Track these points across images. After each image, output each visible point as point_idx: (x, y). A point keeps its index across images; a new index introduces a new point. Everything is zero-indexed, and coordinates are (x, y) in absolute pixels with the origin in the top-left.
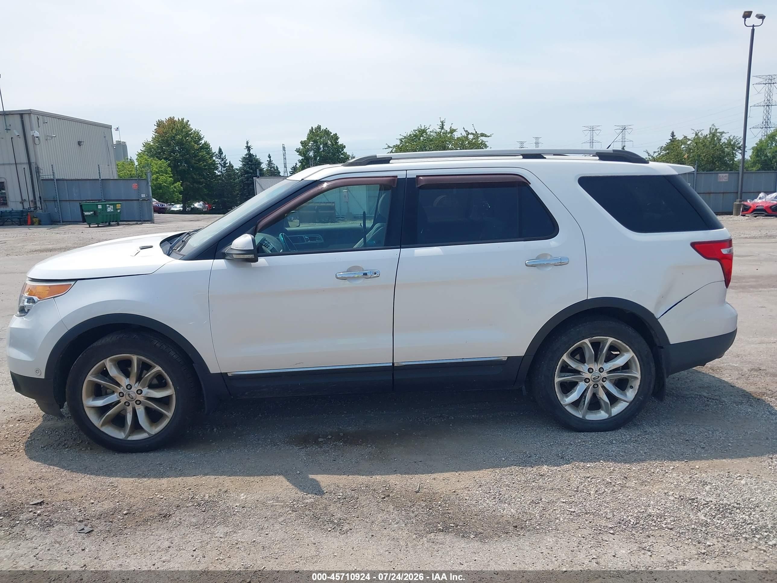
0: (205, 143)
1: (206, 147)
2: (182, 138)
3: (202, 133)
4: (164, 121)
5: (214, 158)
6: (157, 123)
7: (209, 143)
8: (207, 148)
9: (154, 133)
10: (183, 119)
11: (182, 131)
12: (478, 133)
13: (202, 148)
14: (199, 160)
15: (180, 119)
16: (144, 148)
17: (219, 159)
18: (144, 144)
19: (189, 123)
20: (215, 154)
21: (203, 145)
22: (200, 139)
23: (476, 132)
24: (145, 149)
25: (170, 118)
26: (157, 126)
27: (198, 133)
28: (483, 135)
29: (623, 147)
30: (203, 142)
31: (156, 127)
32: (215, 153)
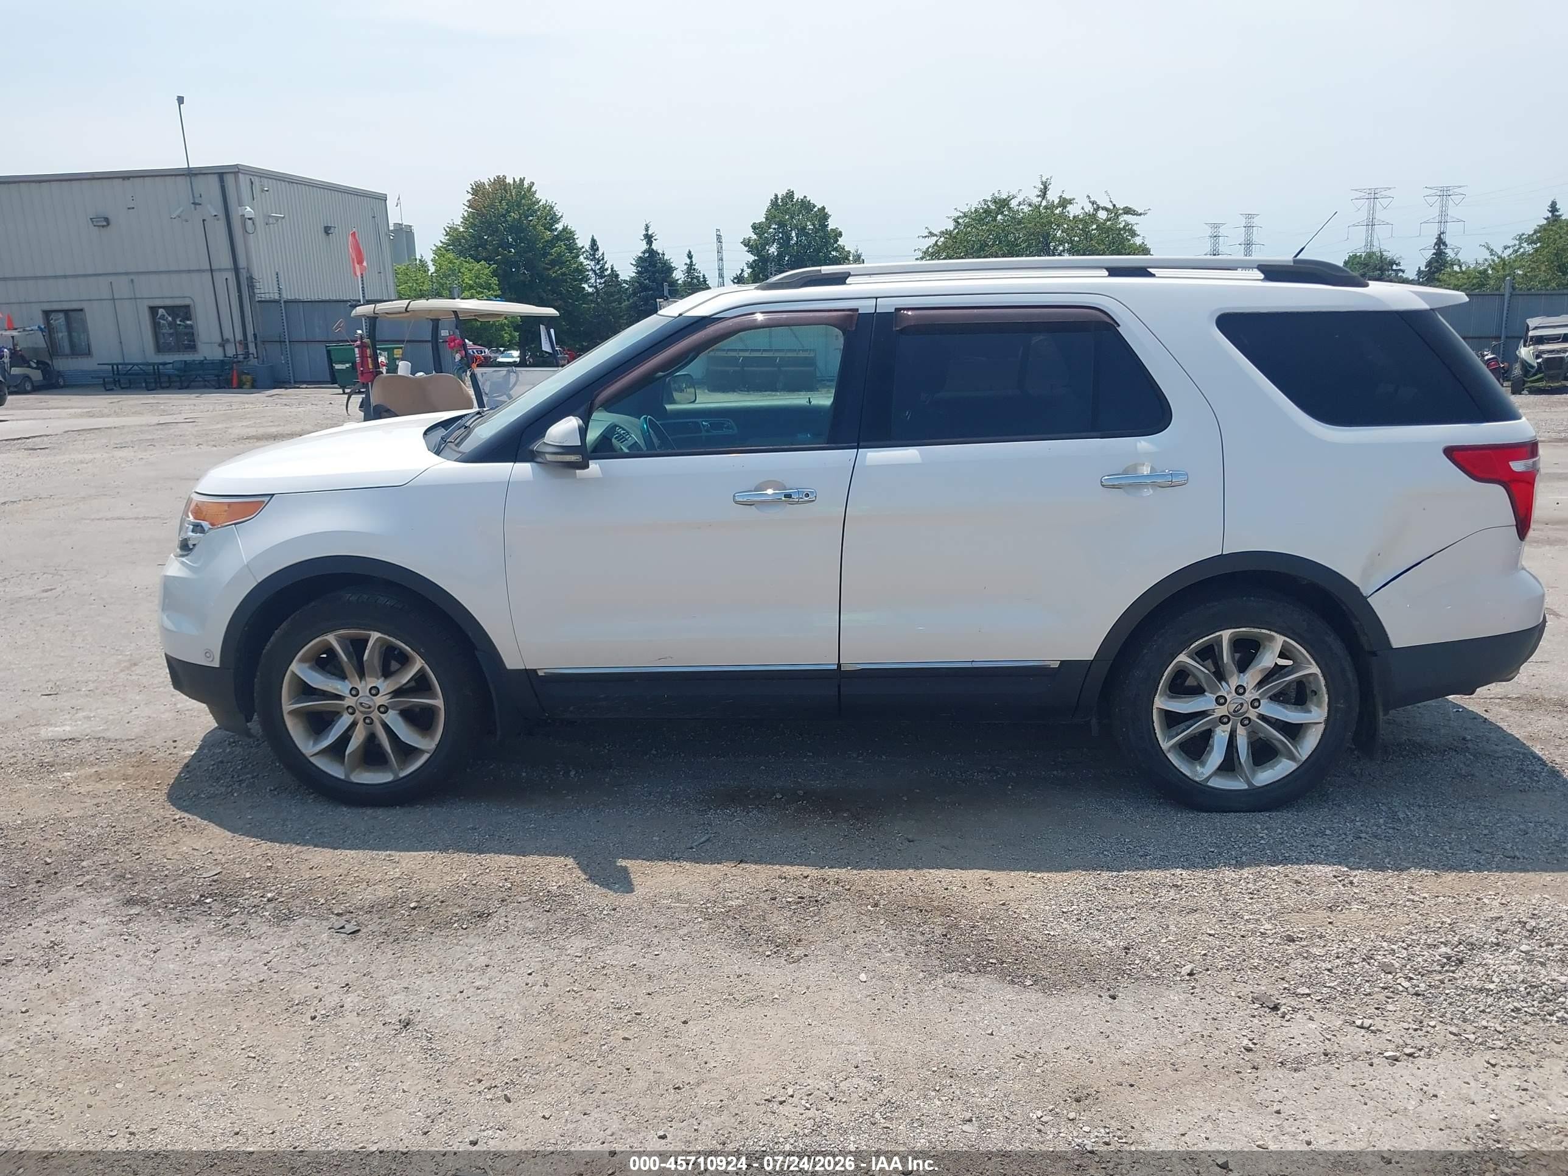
0: (565, 229)
1: (567, 236)
2: (520, 218)
3: (559, 210)
4: (486, 183)
5: (581, 258)
6: (472, 189)
7: (573, 229)
8: (568, 239)
9: (466, 208)
10: (522, 181)
11: (519, 205)
12: (1117, 206)
13: (557, 238)
14: (553, 263)
15: (517, 180)
16: (447, 237)
17: (592, 260)
18: (448, 229)
19: (533, 189)
20: (583, 250)
21: (561, 232)
22: (555, 219)
23: (1114, 206)
24: (448, 240)
25: (498, 177)
26: (472, 195)
27: (552, 208)
28: (1128, 211)
29: (1440, 235)
30: (559, 226)
31: (470, 197)
32: (583, 247)
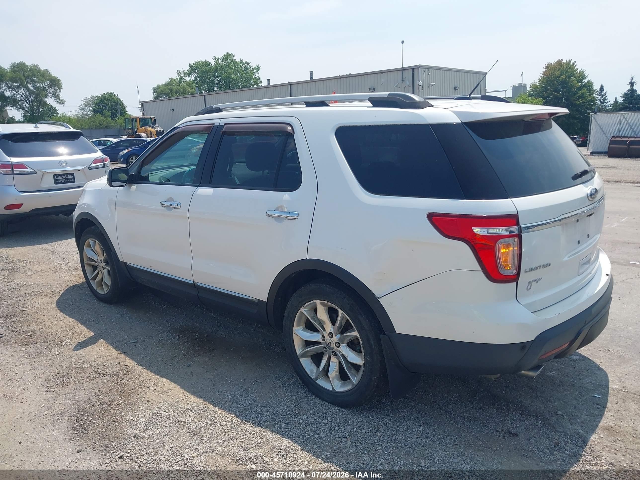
0: (588, 82)
1: (589, 85)
2: (566, 78)
3: (586, 73)
4: (553, 63)
5: (594, 95)
6: (546, 66)
7: (592, 82)
8: (589, 86)
9: (541, 75)
10: (570, 61)
11: (567, 72)
13: (584, 86)
14: (580, 97)
15: (568, 61)
16: (531, 88)
17: (599, 95)
18: (531, 85)
19: (575, 64)
20: (596, 91)
21: (586, 83)
22: (584, 77)
24: (531, 89)
25: (559, 60)
26: (545, 69)
27: (583, 72)
30: (586, 81)
31: (544, 70)
32: (596, 90)
